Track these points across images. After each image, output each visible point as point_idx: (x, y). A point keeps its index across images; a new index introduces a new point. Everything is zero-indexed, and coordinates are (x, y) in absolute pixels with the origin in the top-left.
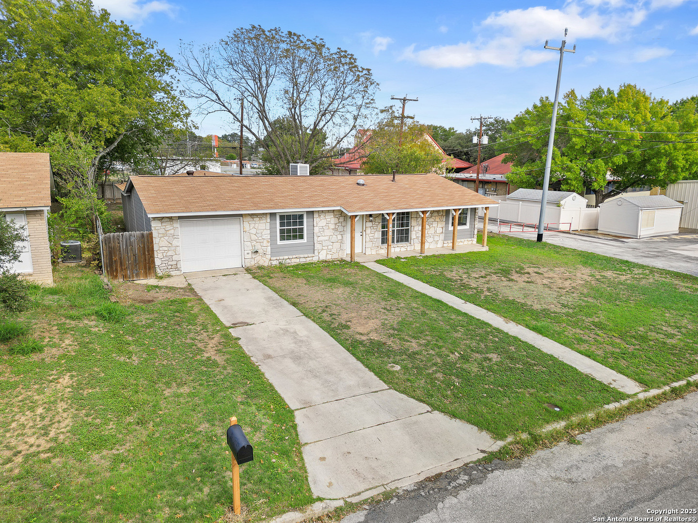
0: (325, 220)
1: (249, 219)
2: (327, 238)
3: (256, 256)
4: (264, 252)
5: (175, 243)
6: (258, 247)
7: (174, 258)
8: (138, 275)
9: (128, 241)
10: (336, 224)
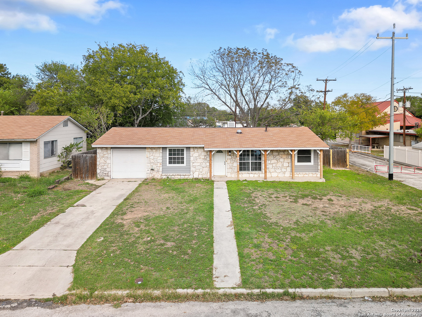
0: (198, 153)
1: (150, 150)
2: (199, 164)
3: (153, 172)
4: (158, 170)
5: (108, 161)
6: (154, 167)
7: (107, 170)
8: (88, 177)
9: (85, 159)
10: (205, 156)
